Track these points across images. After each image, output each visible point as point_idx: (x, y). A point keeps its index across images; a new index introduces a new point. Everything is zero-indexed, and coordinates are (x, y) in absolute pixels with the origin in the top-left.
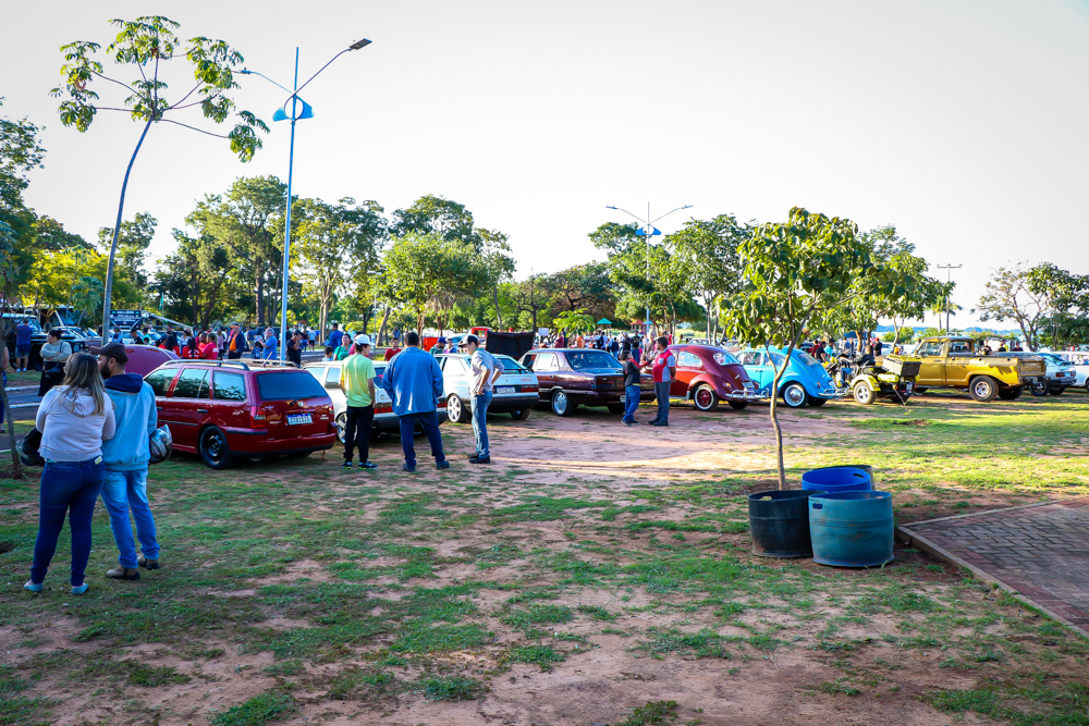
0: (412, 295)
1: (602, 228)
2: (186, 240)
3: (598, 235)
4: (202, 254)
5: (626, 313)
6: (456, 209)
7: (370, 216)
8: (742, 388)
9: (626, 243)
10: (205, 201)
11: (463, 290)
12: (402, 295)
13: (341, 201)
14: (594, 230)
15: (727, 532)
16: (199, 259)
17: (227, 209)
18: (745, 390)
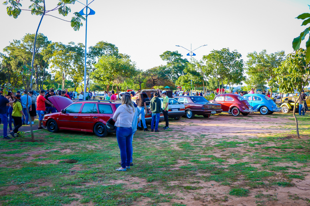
0: (108, 78)
1: (165, 53)
2: (6, 57)
3: (163, 55)
4: (13, 63)
5: (180, 84)
6: (112, 46)
7: (80, 49)
8: (249, 108)
9: (174, 58)
10: (13, 42)
11: (126, 76)
12: (104, 78)
13: (69, 43)
14: (162, 54)
15: (297, 149)
16: (11, 65)
17: (23, 46)
18: (250, 109)
